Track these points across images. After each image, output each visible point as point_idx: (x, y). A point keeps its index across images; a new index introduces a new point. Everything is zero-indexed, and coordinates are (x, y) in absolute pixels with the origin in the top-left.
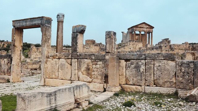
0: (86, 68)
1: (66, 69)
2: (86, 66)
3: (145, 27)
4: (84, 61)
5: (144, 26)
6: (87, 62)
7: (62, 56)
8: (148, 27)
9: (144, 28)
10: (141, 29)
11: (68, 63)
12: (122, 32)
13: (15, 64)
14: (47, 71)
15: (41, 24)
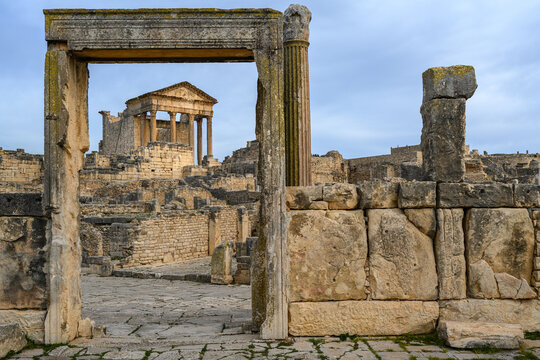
0: (509, 243)
1: (413, 253)
2: (505, 235)
3: (186, 97)
4: (499, 214)
5: (183, 93)
6: (512, 221)
7: (383, 199)
8: (196, 97)
9: (186, 100)
10: (176, 104)
11: (419, 228)
12: (102, 113)
13: (66, 247)
14: (305, 269)
15: (259, 47)
